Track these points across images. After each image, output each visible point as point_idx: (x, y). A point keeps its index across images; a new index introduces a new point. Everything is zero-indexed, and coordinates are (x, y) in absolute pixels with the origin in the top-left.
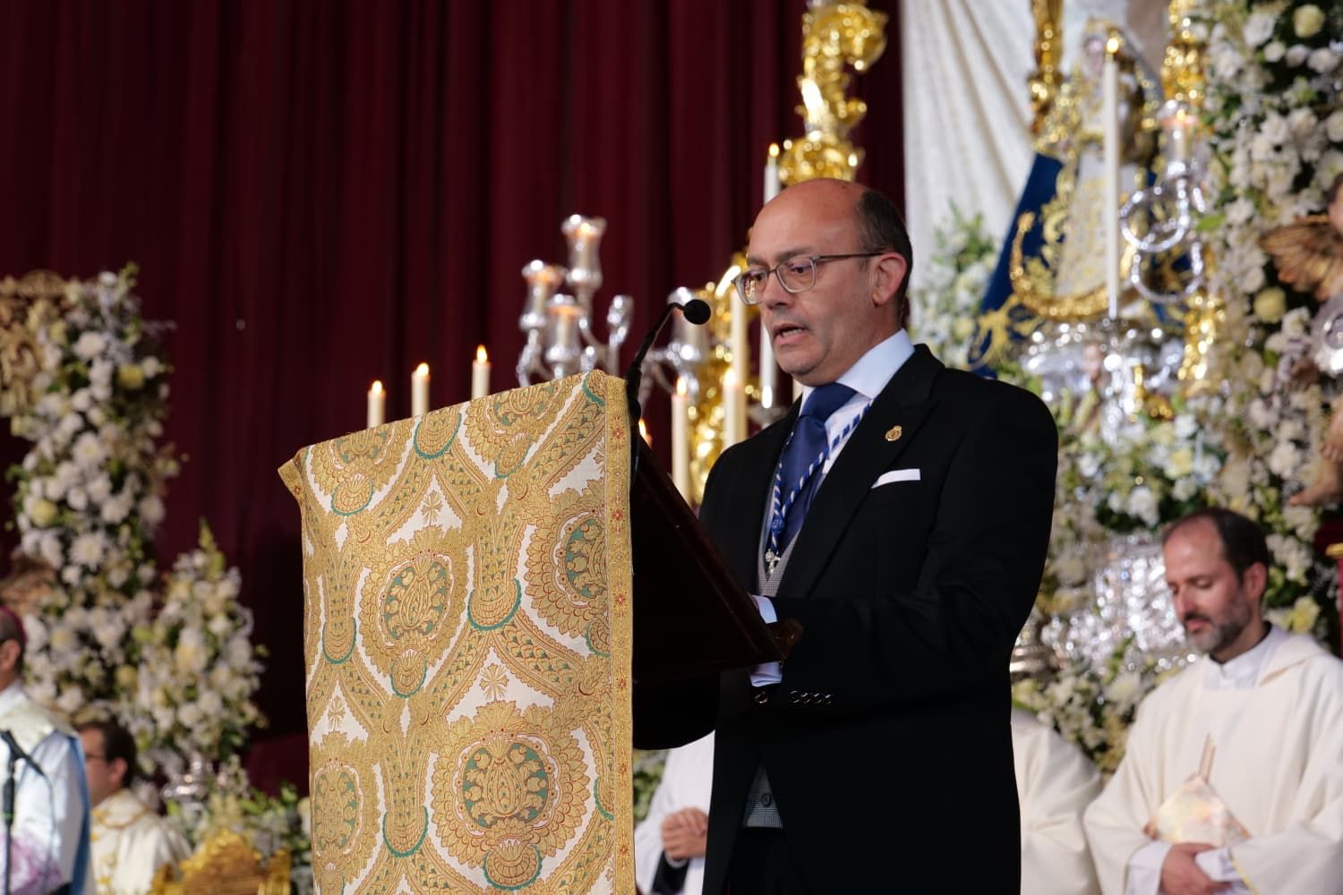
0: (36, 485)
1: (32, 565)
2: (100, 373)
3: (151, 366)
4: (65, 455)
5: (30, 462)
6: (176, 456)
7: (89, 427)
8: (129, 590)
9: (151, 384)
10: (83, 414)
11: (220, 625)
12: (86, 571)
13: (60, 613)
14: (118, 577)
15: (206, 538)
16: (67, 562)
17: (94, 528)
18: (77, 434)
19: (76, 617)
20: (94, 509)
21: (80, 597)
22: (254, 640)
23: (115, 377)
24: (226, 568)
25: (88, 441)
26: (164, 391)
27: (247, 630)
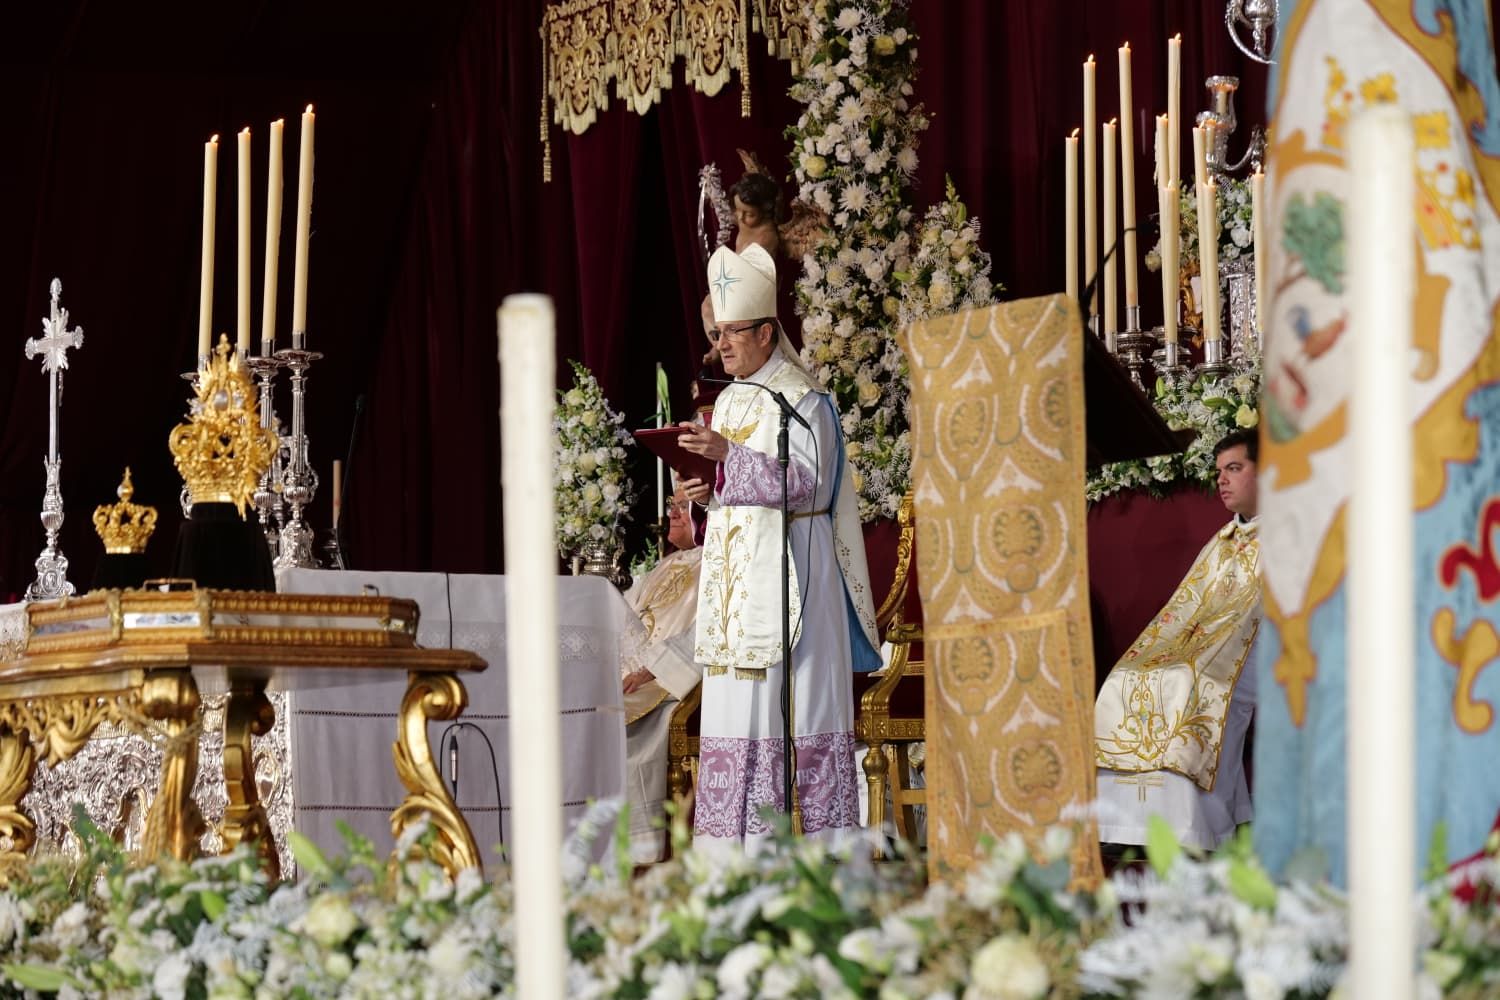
0: (808, 143)
1: (809, 211)
2: (857, 44)
3: (901, 35)
4: (831, 117)
5: (802, 122)
6: (926, 113)
7: (851, 91)
8: (889, 232)
9: (902, 50)
10: (843, 80)
11: (964, 266)
12: (853, 216)
13: (834, 253)
14: (880, 222)
15: (951, 191)
16: (837, 210)
17: (858, 179)
18: (840, 98)
19: (846, 256)
20: (857, 163)
21: (850, 239)
22: (993, 277)
23: (870, 44)
24: (968, 218)
25: (850, 102)
26: (914, 54)
27: (988, 269)
